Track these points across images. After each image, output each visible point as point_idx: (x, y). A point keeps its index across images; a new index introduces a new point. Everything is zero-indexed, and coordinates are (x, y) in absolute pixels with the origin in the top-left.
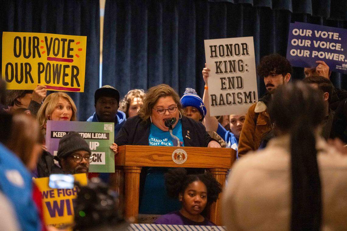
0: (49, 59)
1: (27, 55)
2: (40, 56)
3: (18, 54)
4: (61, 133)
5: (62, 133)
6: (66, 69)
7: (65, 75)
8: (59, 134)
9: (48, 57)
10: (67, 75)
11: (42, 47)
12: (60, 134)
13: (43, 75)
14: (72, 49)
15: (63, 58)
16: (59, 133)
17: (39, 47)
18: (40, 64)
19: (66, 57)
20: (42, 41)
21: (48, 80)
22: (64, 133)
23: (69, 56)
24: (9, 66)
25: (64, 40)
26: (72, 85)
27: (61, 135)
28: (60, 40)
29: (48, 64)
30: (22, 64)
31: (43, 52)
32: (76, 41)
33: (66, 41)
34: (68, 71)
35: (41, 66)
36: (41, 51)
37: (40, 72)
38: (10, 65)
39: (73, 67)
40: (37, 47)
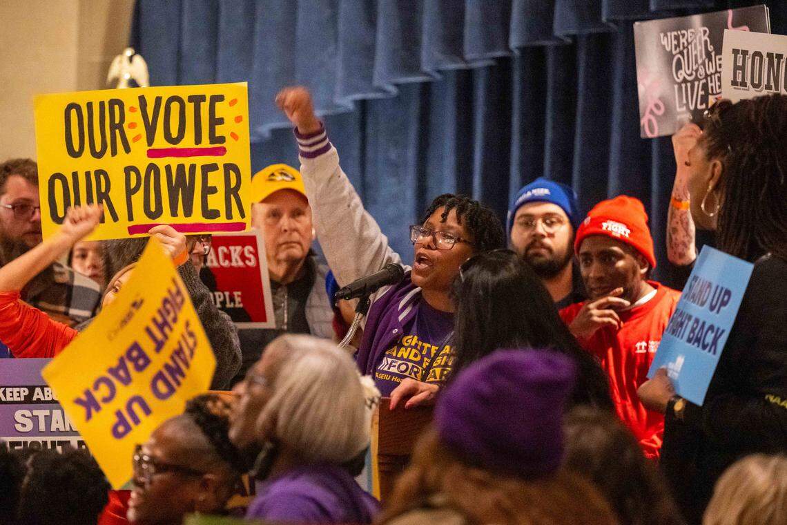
0: (153, 153)
1: (98, 149)
2: (128, 150)
3: (76, 148)
4: (15, 390)
5: (18, 389)
6: (210, 174)
7: (208, 190)
8: (8, 394)
9: (150, 148)
10: (213, 190)
11: (132, 125)
12: (12, 392)
13: (138, 199)
14: (221, 121)
15: (199, 146)
16: (8, 390)
17: (125, 126)
18: (128, 170)
19: (206, 143)
20: (132, 109)
21: (153, 209)
22: (22, 389)
23: (213, 139)
24: (58, 183)
25: (197, 100)
26: (229, 216)
27: (16, 394)
28: (186, 100)
29: (152, 167)
30: (88, 174)
31: (137, 139)
32: (228, 99)
33: (204, 100)
34: (216, 179)
35: (133, 175)
36: (130, 134)
37: (130, 192)
38: (60, 179)
39: (229, 167)
40: (120, 126)
